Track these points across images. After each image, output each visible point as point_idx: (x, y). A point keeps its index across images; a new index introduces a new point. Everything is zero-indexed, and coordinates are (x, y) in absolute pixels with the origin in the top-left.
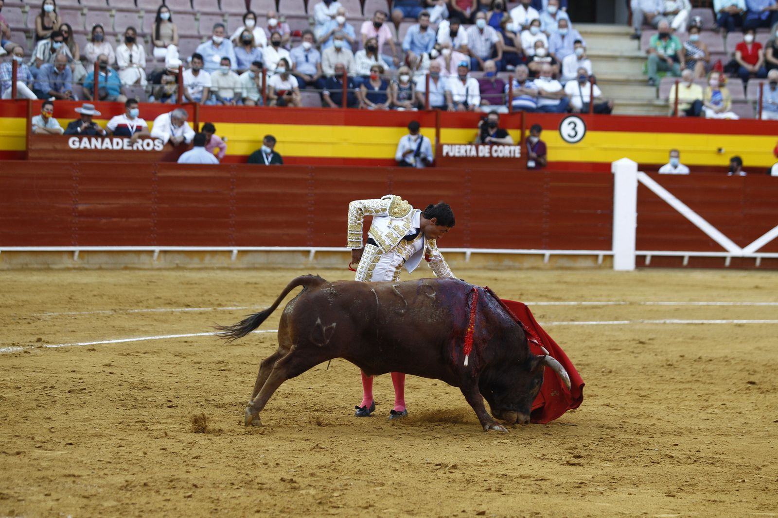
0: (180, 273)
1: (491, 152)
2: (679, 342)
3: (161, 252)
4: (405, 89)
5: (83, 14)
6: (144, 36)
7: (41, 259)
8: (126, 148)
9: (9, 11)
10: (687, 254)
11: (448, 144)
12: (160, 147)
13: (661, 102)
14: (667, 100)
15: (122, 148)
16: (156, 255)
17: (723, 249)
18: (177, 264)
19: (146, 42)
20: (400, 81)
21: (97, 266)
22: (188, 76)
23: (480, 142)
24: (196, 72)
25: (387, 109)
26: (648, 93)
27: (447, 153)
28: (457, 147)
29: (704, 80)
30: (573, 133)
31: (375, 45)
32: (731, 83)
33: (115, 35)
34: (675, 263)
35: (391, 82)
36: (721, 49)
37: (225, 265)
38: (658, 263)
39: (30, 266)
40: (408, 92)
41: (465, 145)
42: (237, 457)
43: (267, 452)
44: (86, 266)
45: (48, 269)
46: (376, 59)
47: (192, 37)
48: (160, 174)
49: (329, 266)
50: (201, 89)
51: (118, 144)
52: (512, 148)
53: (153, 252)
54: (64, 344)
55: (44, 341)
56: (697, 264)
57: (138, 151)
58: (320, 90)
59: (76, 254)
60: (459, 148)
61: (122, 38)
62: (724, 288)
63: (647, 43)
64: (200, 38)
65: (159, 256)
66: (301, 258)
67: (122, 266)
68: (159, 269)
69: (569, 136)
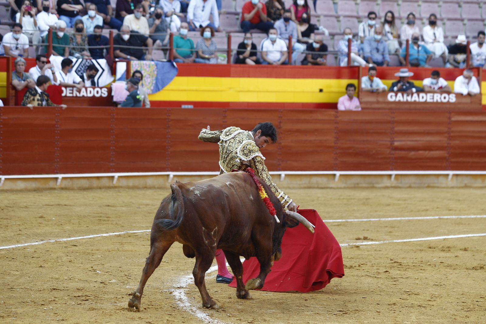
0: (468, 190)
3: (454, 175)
5: (398, 5)
6: (442, 20)
7: (368, 180)
8: (429, 100)
9: (346, 3)
12: (453, 99)
15: (426, 100)
16: (450, 177)
18: (466, 184)
19: (444, 24)
21: (408, 185)
24: (481, 45)
33: (421, 19)
39: (360, 185)
44: (400, 185)
45: (372, 187)
47: (477, 20)
48: (453, 119)
51: (423, 97)
53: (448, 175)
54: (384, 241)
55: (369, 239)
57: (437, 103)
59: (393, 177)
61: (427, 22)
64: (483, 20)
65: (452, 178)
67: (426, 185)
68: (452, 187)
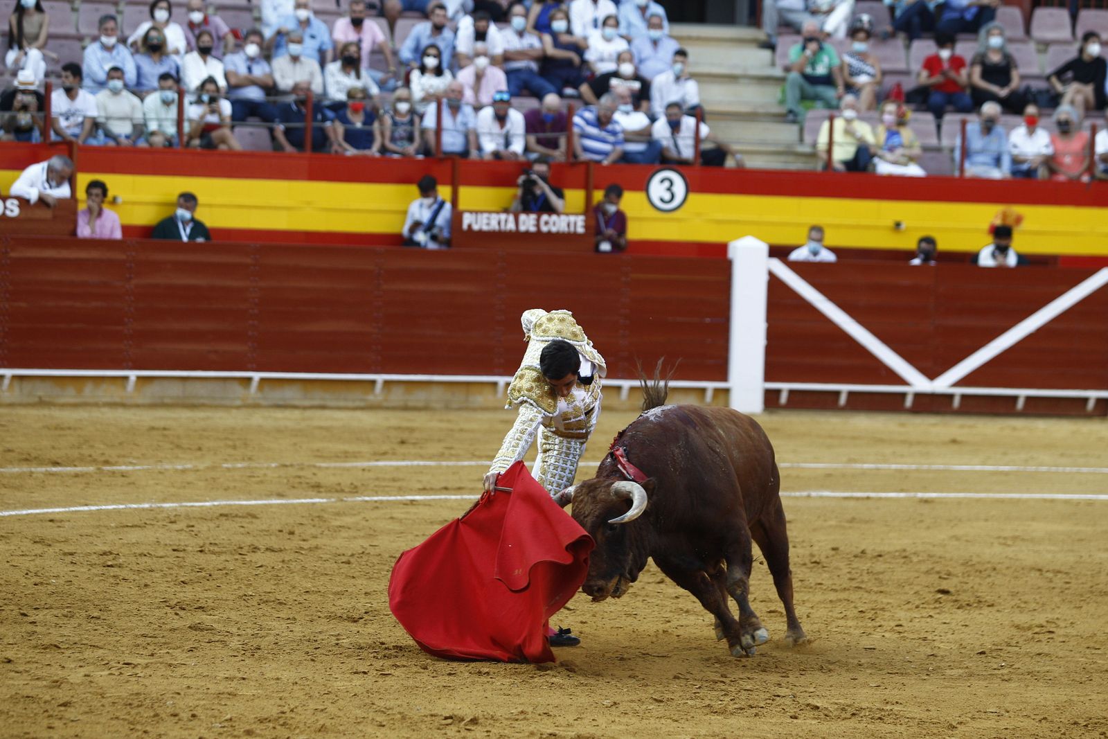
0: (45, 412)
1: (538, 225)
2: (831, 526)
3: (14, 377)
4: (403, 124)
10: (845, 388)
11: (471, 212)
12: (13, 210)
13: (806, 149)
14: (814, 145)
16: (6, 382)
17: (901, 381)
18: (40, 398)
20: (396, 111)
22: (59, 101)
23: (520, 207)
24: (70, 92)
25: (377, 155)
26: (786, 133)
27: (470, 226)
28: (485, 215)
29: (875, 114)
30: (667, 196)
31: (356, 55)
32: (916, 120)
34: (826, 402)
35: (381, 111)
36: (901, 66)
37: (118, 400)
38: (800, 401)
40: (408, 128)
41: (498, 212)
42: (130, 704)
43: (178, 696)
46: (358, 76)
47: (66, 37)
48: (13, 255)
49: (281, 403)
50: (80, 119)
52: (572, 218)
56: (860, 403)
58: (269, 124)
60: (488, 218)
62: (903, 442)
63: (785, 55)
64: (80, 38)
65: (11, 384)
66: (238, 390)
68: (11, 405)
69: (662, 200)
